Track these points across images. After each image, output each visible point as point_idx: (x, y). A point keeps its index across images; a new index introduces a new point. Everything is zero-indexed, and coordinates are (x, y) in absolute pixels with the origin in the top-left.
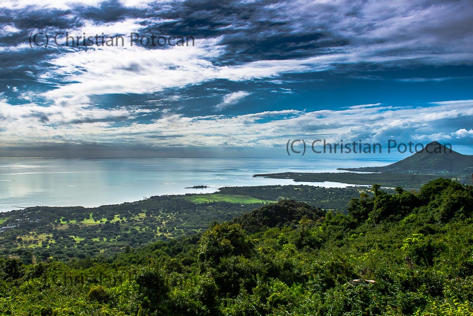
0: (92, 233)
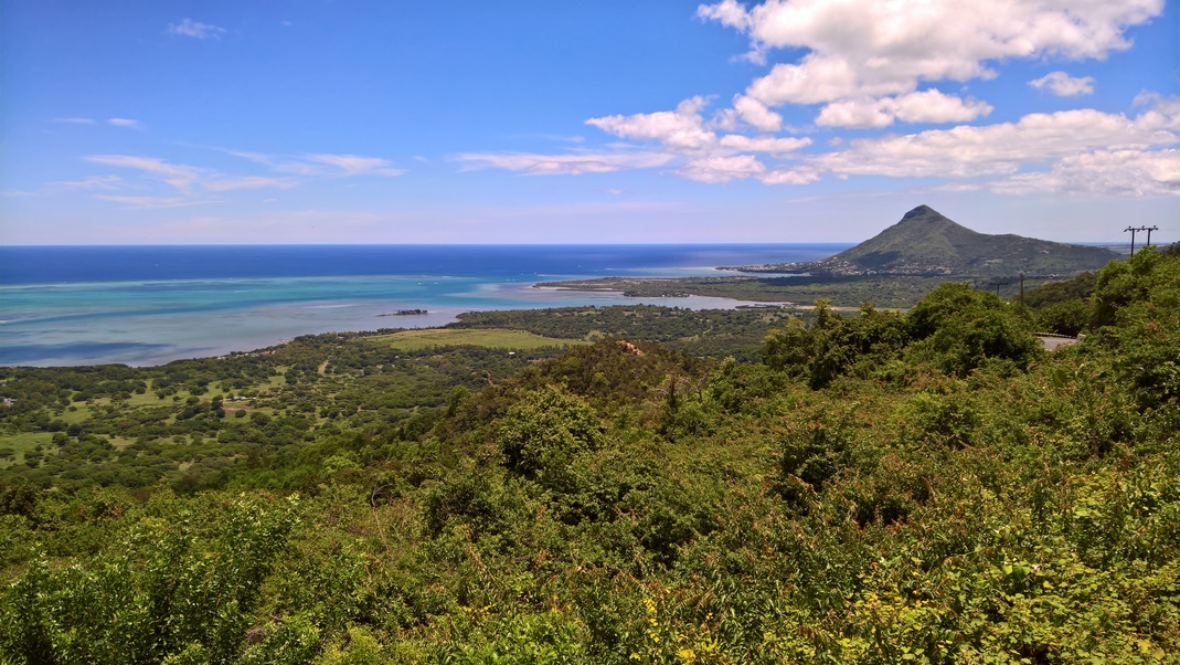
0: (155, 427)
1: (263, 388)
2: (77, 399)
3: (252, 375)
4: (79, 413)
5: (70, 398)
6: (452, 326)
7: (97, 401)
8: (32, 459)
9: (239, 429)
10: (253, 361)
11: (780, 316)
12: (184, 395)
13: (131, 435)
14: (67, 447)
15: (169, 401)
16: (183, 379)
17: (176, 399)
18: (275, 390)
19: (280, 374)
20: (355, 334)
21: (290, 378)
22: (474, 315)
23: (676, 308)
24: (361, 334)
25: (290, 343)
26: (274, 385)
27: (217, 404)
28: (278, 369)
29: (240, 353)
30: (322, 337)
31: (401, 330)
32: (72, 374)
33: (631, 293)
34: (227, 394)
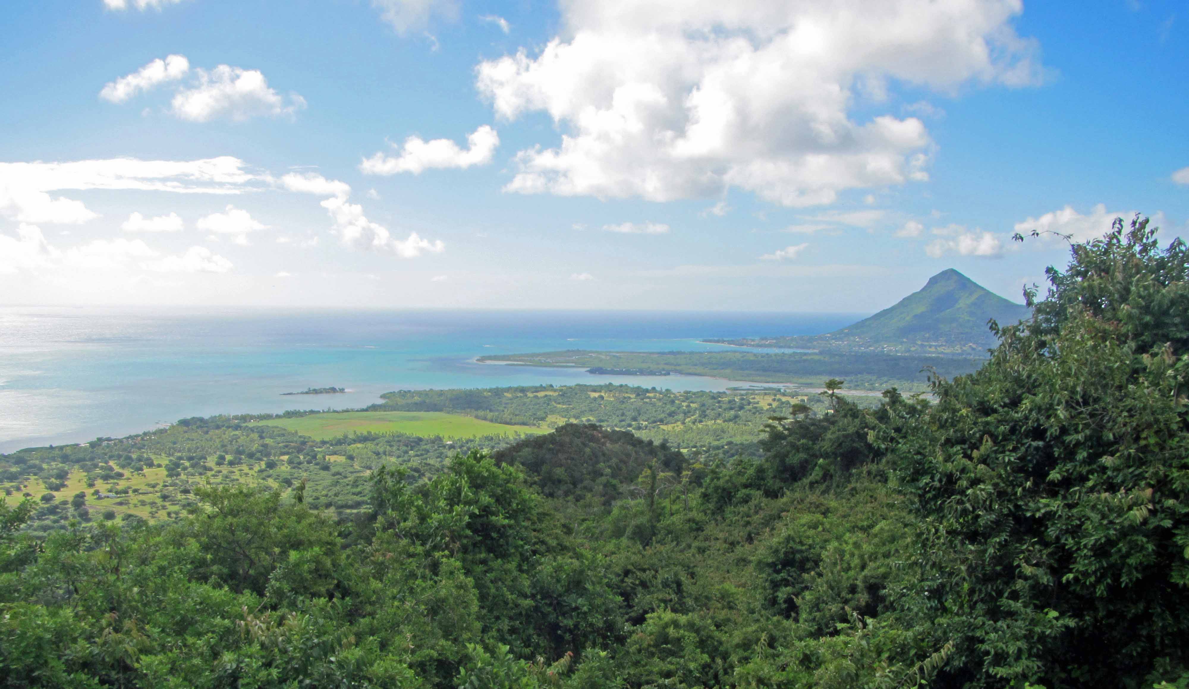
1: (138, 482)
3: (123, 467)
6: (374, 408)
10: (126, 449)
11: (779, 400)
12: (37, 490)
15: (19, 497)
16: (36, 471)
17: (29, 495)
18: (153, 486)
19: (159, 466)
20: (252, 417)
21: (173, 470)
22: (403, 394)
23: (654, 389)
24: (261, 418)
25: (173, 427)
26: (151, 480)
27: (79, 501)
28: (157, 459)
29: (109, 439)
30: (213, 419)
31: (312, 412)
33: (597, 371)
34: (92, 490)
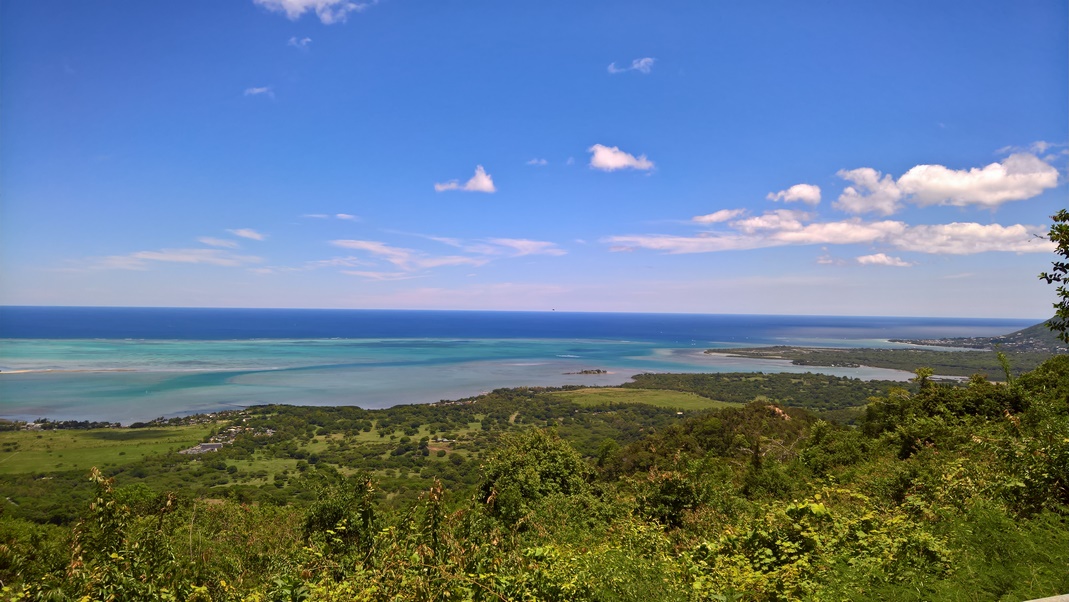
0: (373, 460)
1: (463, 432)
2: (319, 434)
3: (455, 421)
4: (319, 445)
5: (314, 432)
6: (626, 385)
7: (333, 436)
8: (280, 479)
9: (439, 467)
10: (458, 409)
12: (400, 434)
13: (355, 467)
14: (306, 472)
15: (387, 439)
16: (401, 421)
17: (393, 438)
18: (472, 435)
19: (478, 421)
20: (543, 389)
21: (485, 425)
22: (648, 376)
23: (845, 378)
24: (548, 389)
25: (489, 394)
26: (472, 430)
27: (423, 444)
28: (477, 417)
29: (448, 401)
30: (515, 390)
31: (582, 387)
32: (319, 412)
33: (799, 362)
34: (433, 436)
